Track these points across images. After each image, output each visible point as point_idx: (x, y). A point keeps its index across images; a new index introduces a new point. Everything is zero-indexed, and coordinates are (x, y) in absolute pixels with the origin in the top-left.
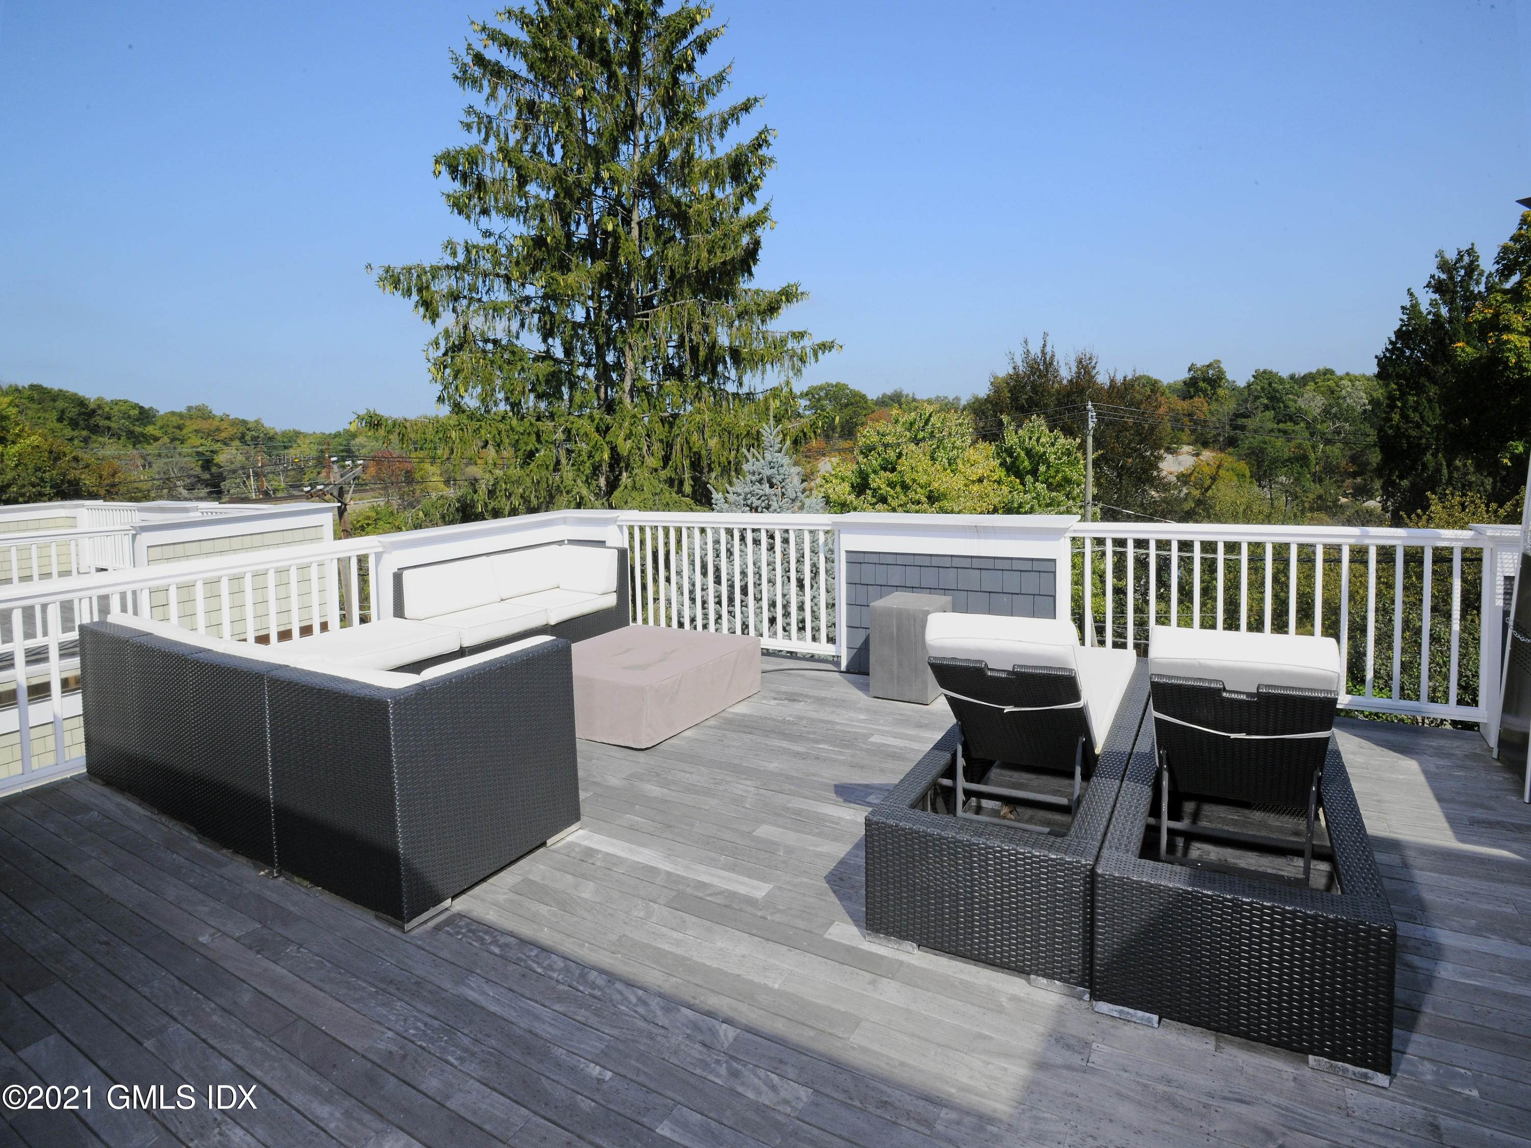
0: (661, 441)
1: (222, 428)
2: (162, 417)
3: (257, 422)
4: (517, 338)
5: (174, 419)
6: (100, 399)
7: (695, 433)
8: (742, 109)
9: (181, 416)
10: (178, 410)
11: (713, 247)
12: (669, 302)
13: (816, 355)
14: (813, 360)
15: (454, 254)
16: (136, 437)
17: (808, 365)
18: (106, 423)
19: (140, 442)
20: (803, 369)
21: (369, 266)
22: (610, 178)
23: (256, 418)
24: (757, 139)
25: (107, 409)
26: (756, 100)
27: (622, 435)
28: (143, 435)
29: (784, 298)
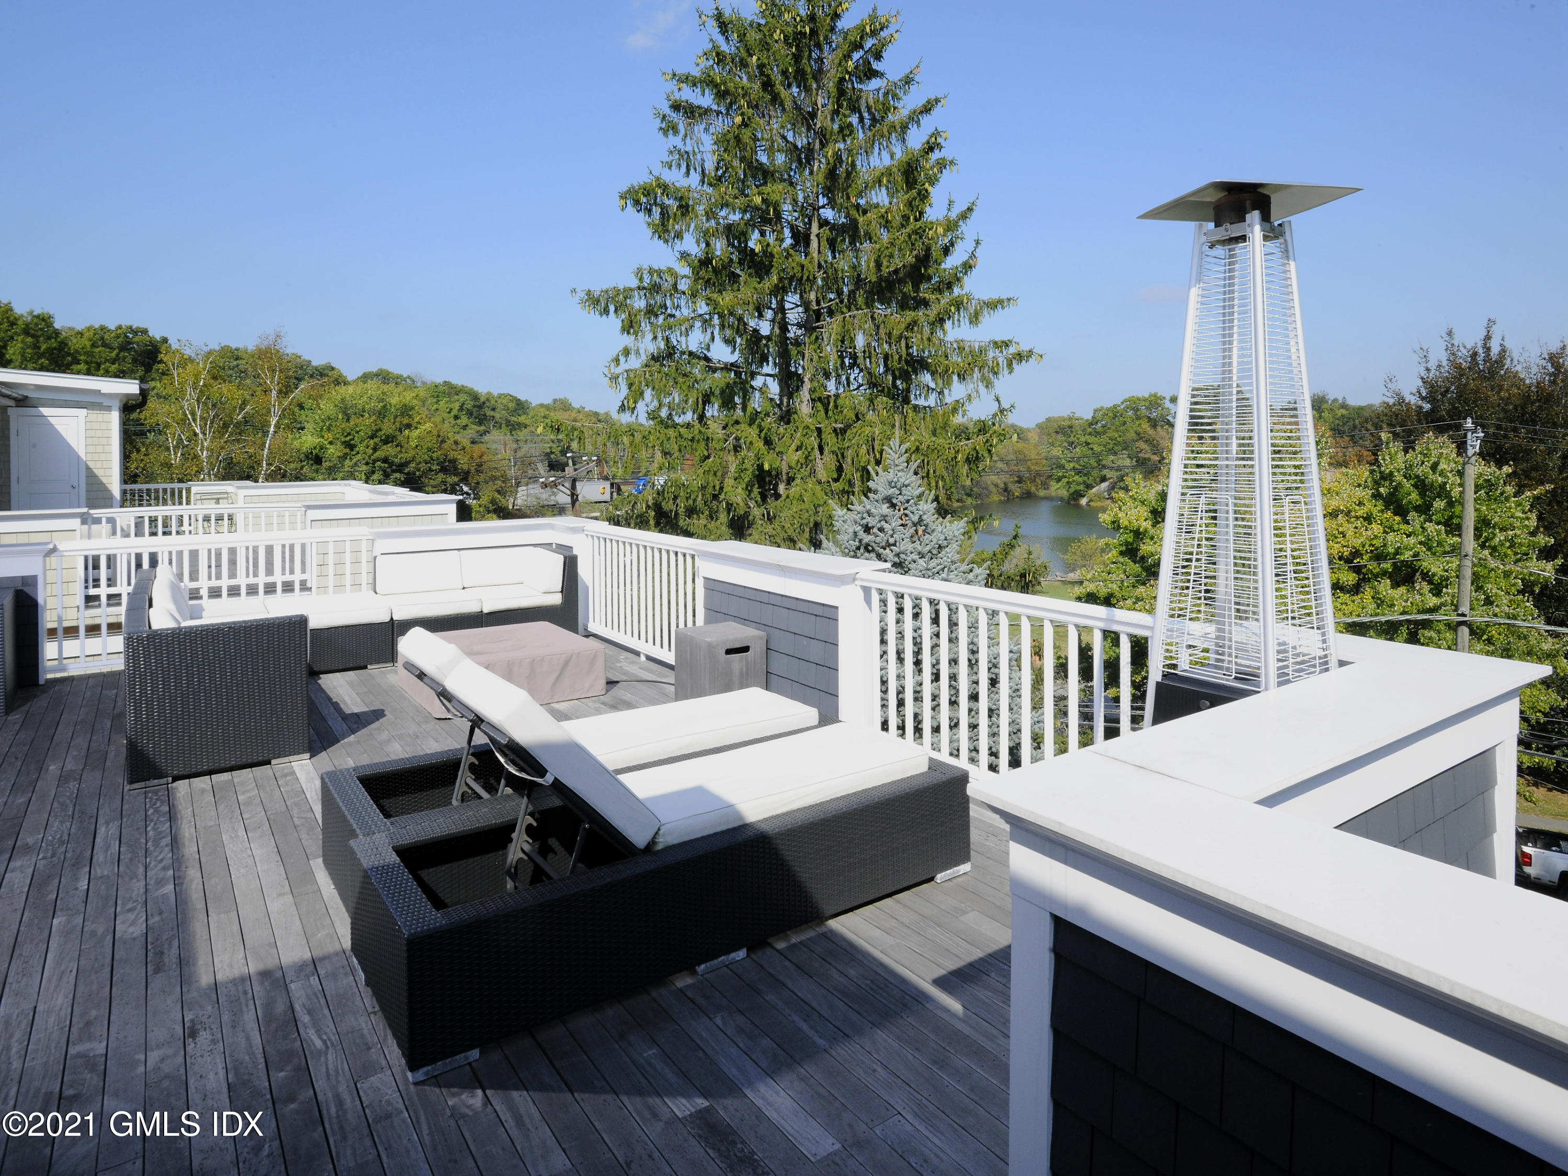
0: (833, 452)
1: (578, 419)
2: (534, 409)
3: (607, 414)
4: (708, 350)
5: (542, 410)
6: (489, 393)
7: (864, 446)
8: (921, 112)
9: (547, 407)
10: (545, 403)
11: (879, 256)
12: (843, 313)
13: (1010, 364)
14: (1006, 371)
15: (641, 279)
16: (513, 425)
17: (1000, 376)
18: (492, 413)
19: (515, 429)
20: (996, 381)
21: (574, 291)
22: (763, 200)
23: (606, 411)
24: (928, 142)
25: (493, 402)
26: (937, 101)
27: (793, 447)
28: (519, 424)
29: (953, 309)
